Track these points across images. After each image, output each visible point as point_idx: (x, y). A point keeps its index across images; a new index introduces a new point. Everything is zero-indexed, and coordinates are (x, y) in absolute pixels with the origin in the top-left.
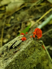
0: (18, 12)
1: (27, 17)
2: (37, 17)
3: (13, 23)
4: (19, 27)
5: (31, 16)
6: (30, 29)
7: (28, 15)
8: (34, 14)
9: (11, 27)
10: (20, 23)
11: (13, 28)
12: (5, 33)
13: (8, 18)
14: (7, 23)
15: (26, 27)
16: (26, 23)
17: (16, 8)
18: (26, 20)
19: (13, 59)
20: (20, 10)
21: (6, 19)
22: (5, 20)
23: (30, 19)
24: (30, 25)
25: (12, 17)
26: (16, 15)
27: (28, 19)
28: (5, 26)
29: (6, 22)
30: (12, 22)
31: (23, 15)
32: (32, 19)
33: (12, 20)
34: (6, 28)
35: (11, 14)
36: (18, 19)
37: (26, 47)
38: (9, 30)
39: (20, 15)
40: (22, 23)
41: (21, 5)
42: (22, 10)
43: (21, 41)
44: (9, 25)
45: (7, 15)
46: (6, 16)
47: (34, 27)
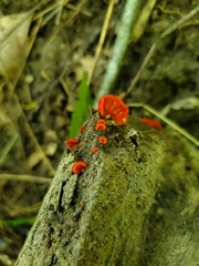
0: (34, 55)
1: (64, 55)
2: (92, 39)
3: (40, 94)
4: (60, 97)
5: (75, 44)
6: (91, 86)
7: (63, 46)
8: (78, 30)
9: (42, 107)
10: (56, 82)
11: (48, 109)
12: (37, 130)
13: (19, 87)
14: (26, 103)
15: (78, 84)
16: (72, 75)
17: (21, 49)
18: (66, 64)
19: (82, 240)
20: (34, 46)
21: (18, 94)
22: (16, 97)
23: (76, 57)
24: (86, 74)
25: (29, 79)
26: (35, 65)
27: (71, 56)
28: (26, 112)
29: (20, 101)
30: (35, 91)
31: (51, 55)
32: (81, 52)
33: (31, 85)
34: (30, 117)
35: (20, 73)
36: (44, 74)
37: (96, 191)
38: (43, 118)
39: (43, 60)
40: (61, 79)
41: (27, 31)
42: (40, 40)
43: (75, 176)
44: (34, 106)
45: (11, 80)
46: (12, 87)
47: (97, 75)
